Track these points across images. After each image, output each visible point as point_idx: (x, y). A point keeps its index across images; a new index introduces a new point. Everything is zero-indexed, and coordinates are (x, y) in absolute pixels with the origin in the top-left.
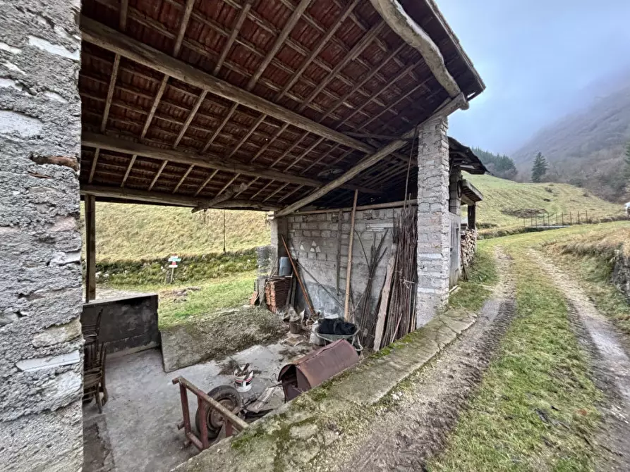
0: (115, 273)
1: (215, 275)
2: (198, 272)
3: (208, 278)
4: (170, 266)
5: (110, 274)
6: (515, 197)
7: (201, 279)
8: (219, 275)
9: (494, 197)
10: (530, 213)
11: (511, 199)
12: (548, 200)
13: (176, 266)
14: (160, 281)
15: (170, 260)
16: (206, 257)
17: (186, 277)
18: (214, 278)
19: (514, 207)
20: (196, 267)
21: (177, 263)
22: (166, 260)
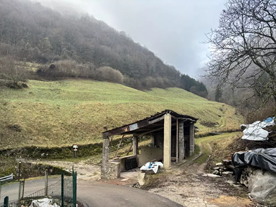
0: (51, 153)
1: (92, 154)
2: (86, 152)
3: (90, 155)
4: (74, 150)
5: (49, 154)
6: (206, 114)
7: (87, 156)
8: (94, 154)
9: (198, 115)
10: (212, 124)
11: (204, 115)
12: (220, 116)
13: (77, 150)
14: (71, 157)
15: (74, 147)
16: (88, 146)
17: (81, 155)
18: (93, 155)
19: (205, 120)
20: (84, 150)
21: (77, 148)
22: (72, 147)
